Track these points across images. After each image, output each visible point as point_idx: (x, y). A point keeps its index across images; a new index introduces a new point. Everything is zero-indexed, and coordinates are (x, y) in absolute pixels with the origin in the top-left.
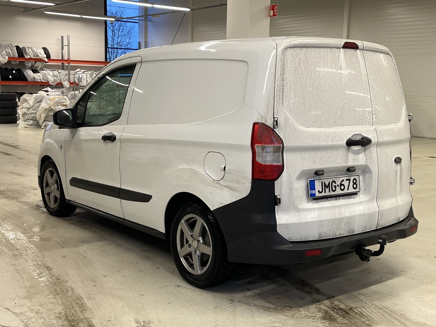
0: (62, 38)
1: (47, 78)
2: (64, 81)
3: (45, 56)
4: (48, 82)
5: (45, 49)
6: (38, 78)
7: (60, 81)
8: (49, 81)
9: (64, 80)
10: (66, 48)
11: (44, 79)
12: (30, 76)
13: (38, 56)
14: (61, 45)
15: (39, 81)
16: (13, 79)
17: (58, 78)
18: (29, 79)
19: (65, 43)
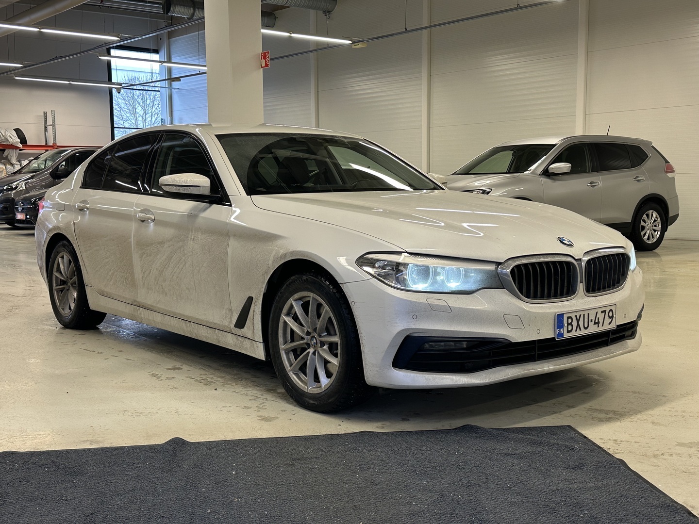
0: (44, 114)
3: (19, 140)
5: (18, 131)
10: (50, 129)
13: (8, 141)
14: (43, 125)
19: (50, 122)
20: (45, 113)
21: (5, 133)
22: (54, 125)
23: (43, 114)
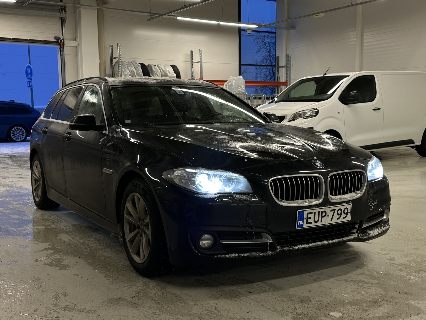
3: (175, 75)
5: (174, 67)
14: (190, 63)
19: (196, 58)
20: (192, 52)
21: (165, 68)
22: (201, 62)
23: (190, 53)
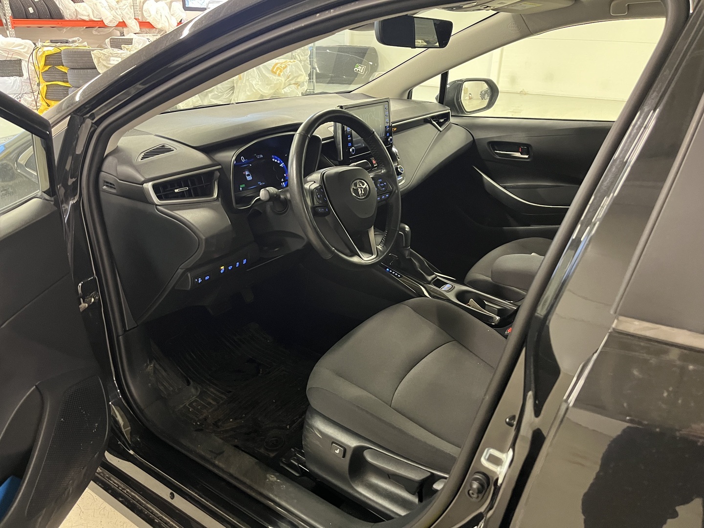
1: (100, 13)
2: (130, 18)
4: (102, 21)
6: (85, 13)
7: (122, 19)
8: (103, 18)
9: (129, 16)
11: (95, 16)
12: (69, 9)
15: (86, 18)
16: (38, 16)
17: (119, 12)
18: (68, 15)
